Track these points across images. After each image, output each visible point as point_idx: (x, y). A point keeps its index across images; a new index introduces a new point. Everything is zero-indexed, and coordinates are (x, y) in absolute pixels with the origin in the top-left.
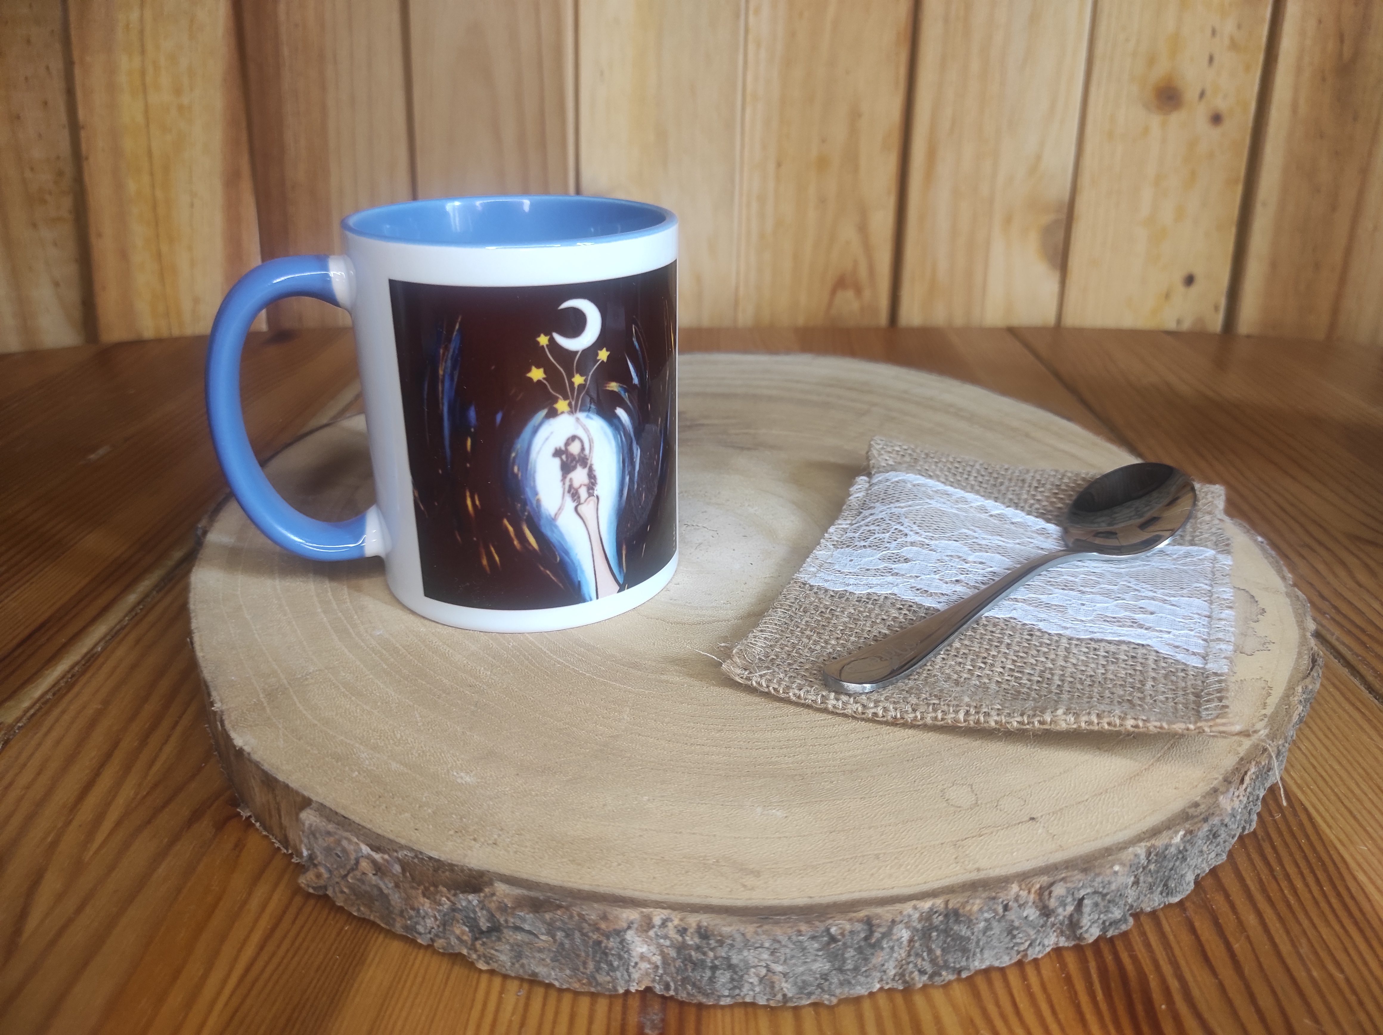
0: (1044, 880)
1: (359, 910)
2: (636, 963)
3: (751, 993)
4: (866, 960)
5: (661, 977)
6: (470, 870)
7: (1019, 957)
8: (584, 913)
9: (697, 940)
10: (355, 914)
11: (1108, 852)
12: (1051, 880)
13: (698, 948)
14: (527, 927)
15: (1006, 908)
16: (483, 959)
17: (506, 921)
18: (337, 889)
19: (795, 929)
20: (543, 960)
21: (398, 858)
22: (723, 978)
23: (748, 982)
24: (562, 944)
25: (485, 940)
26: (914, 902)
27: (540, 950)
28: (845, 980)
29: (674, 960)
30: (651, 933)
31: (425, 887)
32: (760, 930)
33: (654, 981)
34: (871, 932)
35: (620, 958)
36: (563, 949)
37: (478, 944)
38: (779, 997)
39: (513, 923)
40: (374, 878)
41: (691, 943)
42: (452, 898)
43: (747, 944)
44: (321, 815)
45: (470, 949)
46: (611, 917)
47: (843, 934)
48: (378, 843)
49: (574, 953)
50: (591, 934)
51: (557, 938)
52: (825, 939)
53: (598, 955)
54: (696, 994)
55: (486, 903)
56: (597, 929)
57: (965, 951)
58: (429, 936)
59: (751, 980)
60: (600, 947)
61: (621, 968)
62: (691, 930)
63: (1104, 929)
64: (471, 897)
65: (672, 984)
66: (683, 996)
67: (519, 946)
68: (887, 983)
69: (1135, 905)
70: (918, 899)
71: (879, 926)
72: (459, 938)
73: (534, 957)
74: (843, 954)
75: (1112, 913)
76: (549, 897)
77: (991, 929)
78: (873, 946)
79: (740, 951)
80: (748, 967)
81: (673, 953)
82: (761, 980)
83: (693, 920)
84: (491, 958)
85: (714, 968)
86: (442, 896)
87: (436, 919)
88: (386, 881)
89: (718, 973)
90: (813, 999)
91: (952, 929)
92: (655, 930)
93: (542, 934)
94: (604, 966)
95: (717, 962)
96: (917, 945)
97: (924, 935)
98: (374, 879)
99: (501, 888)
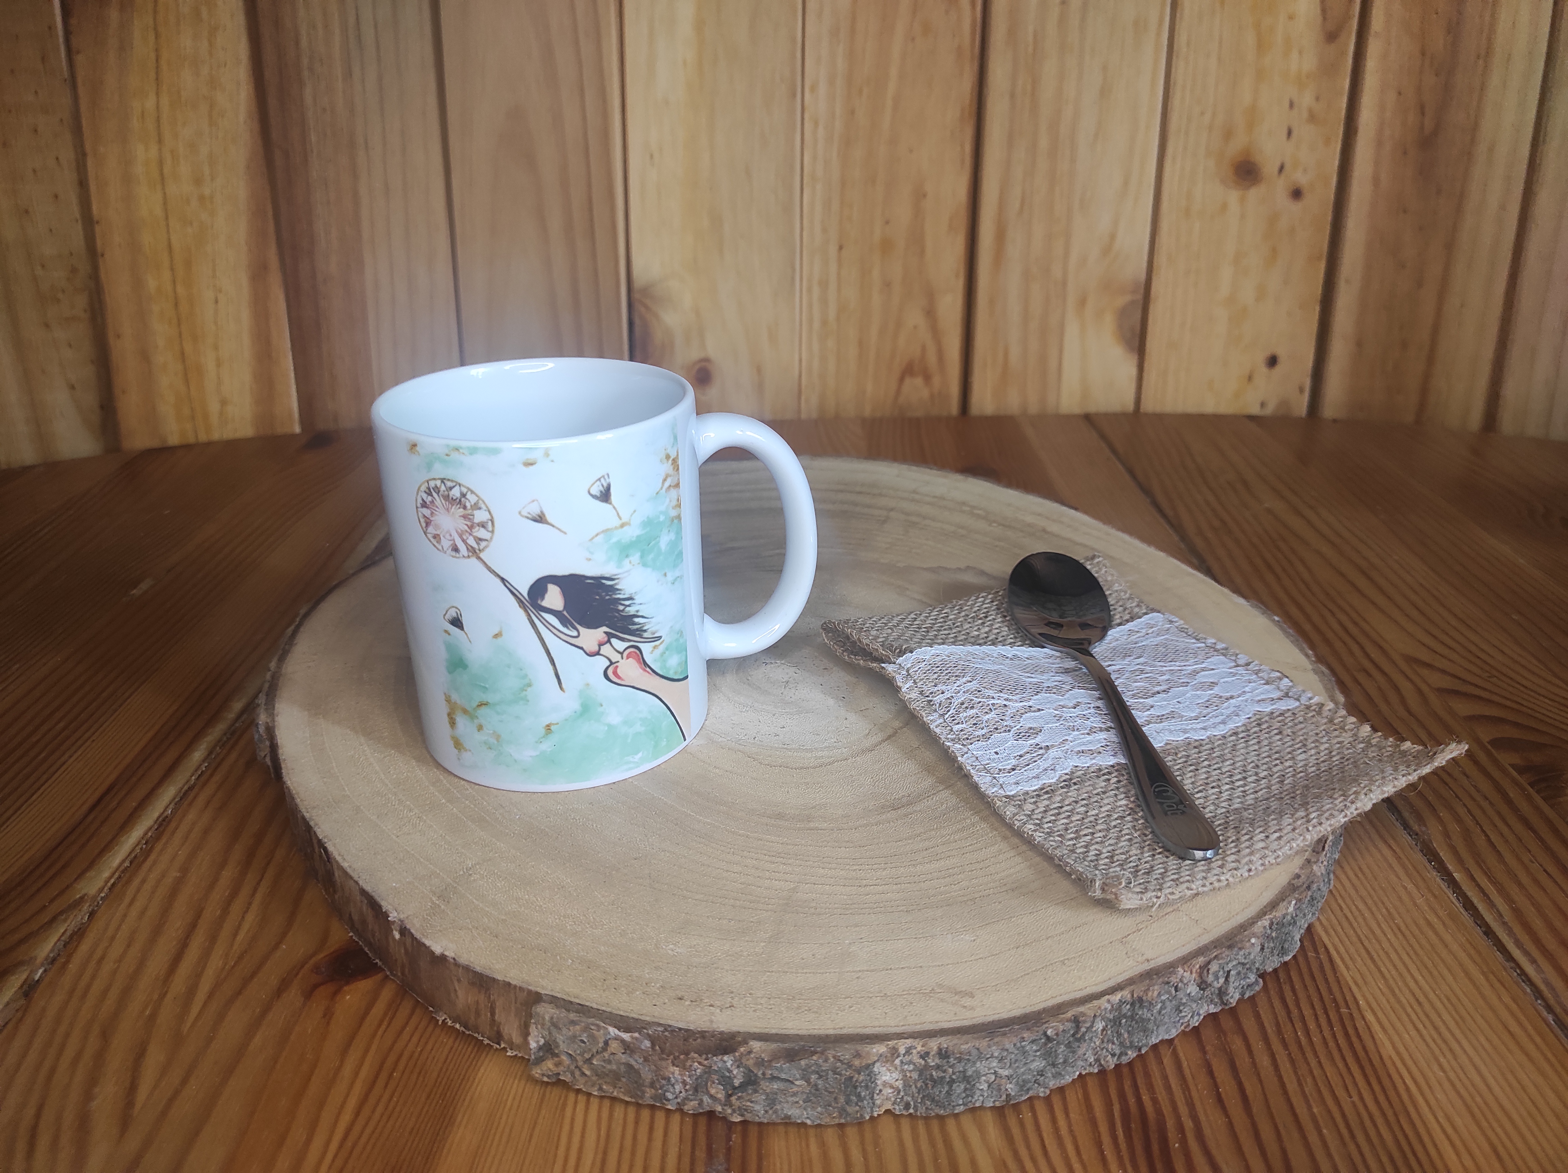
0: (1201, 960)
1: (601, 1089)
2: (881, 1091)
3: (981, 1098)
4: (1074, 1052)
5: (903, 1097)
6: (722, 1033)
7: (1183, 1028)
8: (839, 1054)
9: (937, 1061)
10: (596, 1093)
11: (1243, 927)
12: (1207, 959)
13: (938, 1067)
14: (783, 1076)
15: (1176, 990)
16: (738, 1112)
17: (764, 1074)
18: (577, 1073)
19: (1019, 1037)
20: (797, 1102)
21: (648, 1034)
22: (959, 1088)
23: (978, 1089)
24: (816, 1085)
25: (740, 1094)
26: (1107, 997)
27: (794, 1094)
28: (1056, 1073)
29: (916, 1081)
30: (897, 1062)
31: (674, 1057)
32: (991, 1043)
33: (894, 1103)
34: (1078, 1027)
35: (867, 1087)
36: (817, 1090)
37: (733, 1099)
38: (1004, 1097)
39: (771, 1074)
40: (623, 1056)
41: (933, 1064)
42: (706, 1062)
43: (980, 1057)
44: (557, 1007)
45: (725, 1105)
46: (864, 1054)
47: (1057, 1034)
48: (625, 1023)
49: (826, 1091)
50: (843, 1072)
51: (812, 1080)
52: (1043, 1041)
53: (849, 1089)
54: (934, 1107)
55: (744, 1061)
56: (849, 1066)
57: (1145, 1030)
58: (676, 1101)
59: (981, 1088)
60: (851, 1082)
61: (868, 1098)
62: (932, 1053)
63: (1243, 994)
64: (726, 1058)
65: (912, 1103)
66: (921, 1111)
67: (776, 1093)
68: (1085, 1069)
69: (1261, 967)
70: (1109, 994)
71: (1085, 1022)
72: (711, 1097)
73: (787, 1102)
74: (1056, 1051)
75: (1249, 978)
76: (804, 1046)
77: (1165, 1008)
78: (1078, 1040)
79: (974, 1063)
80: (978, 1075)
81: (915, 1075)
82: (989, 1086)
83: (934, 1045)
84: (746, 1110)
85: (952, 1081)
86: (694, 1062)
87: (684, 1083)
88: (636, 1057)
89: (954, 1085)
90: (1031, 1093)
91: (1137, 1014)
92: (900, 1058)
93: (797, 1080)
94: (854, 1098)
95: (954, 1077)
96: (1109, 1032)
97: (1115, 1024)
98: (624, 1058)
99: (756, 1045)
